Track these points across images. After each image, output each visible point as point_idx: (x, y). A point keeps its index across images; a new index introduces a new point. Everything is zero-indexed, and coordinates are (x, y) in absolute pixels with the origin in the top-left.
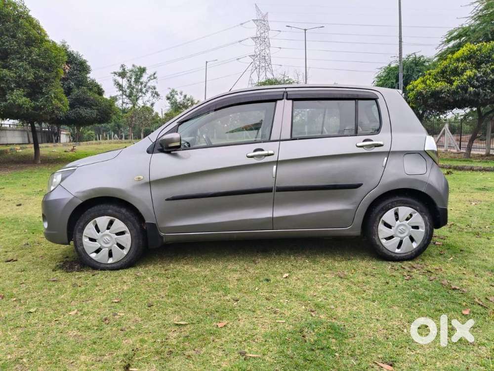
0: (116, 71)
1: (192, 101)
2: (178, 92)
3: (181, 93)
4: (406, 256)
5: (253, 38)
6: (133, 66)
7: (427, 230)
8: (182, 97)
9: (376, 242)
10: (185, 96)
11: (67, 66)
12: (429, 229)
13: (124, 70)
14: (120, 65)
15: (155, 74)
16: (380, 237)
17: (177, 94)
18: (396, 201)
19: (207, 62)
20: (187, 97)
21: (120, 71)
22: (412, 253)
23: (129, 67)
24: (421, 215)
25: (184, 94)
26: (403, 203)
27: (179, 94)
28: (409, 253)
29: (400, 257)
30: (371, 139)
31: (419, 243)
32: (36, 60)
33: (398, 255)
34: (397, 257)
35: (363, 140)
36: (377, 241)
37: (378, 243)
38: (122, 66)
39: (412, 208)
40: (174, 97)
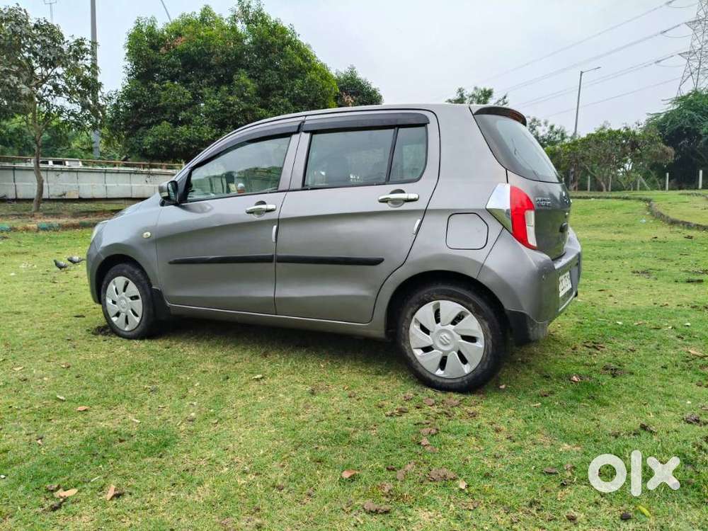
0: (451, 98)
1: (563, 134)
2: (542, 122)
3: (546, 123)
4: (452, 384)
5: (689, 24)
6: (476, 88)
7: (488, 346)
8: (547, 129)
9: (406, 354)
10: (552, 127)
11: (350, 99)
12: (491, 346)
13: (462, 95)
14: (457, 90)
15: (505, 97)
16: (413, 345)
17: (540, 125)
18: (436, 291)
19: (582, 73)
20: (555, 129)
21: (457, 97)
22: (463, 382)
23: (469, 91)
24: (477, 318)
25: (550, 124)
26: (447, 295)
27: (542, 124)
28: (458, 381)
29: (442, 383)
30: (403, 189)
31: (474, 366)
32: (299, 94)
33: (440, 381)
34: (438, 382)
35: (390, 191)
36: (408, 351)
37: (409, 354)
38: (460, 90)
39: (461, 304)
40: (534, 129)
